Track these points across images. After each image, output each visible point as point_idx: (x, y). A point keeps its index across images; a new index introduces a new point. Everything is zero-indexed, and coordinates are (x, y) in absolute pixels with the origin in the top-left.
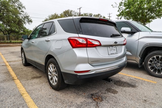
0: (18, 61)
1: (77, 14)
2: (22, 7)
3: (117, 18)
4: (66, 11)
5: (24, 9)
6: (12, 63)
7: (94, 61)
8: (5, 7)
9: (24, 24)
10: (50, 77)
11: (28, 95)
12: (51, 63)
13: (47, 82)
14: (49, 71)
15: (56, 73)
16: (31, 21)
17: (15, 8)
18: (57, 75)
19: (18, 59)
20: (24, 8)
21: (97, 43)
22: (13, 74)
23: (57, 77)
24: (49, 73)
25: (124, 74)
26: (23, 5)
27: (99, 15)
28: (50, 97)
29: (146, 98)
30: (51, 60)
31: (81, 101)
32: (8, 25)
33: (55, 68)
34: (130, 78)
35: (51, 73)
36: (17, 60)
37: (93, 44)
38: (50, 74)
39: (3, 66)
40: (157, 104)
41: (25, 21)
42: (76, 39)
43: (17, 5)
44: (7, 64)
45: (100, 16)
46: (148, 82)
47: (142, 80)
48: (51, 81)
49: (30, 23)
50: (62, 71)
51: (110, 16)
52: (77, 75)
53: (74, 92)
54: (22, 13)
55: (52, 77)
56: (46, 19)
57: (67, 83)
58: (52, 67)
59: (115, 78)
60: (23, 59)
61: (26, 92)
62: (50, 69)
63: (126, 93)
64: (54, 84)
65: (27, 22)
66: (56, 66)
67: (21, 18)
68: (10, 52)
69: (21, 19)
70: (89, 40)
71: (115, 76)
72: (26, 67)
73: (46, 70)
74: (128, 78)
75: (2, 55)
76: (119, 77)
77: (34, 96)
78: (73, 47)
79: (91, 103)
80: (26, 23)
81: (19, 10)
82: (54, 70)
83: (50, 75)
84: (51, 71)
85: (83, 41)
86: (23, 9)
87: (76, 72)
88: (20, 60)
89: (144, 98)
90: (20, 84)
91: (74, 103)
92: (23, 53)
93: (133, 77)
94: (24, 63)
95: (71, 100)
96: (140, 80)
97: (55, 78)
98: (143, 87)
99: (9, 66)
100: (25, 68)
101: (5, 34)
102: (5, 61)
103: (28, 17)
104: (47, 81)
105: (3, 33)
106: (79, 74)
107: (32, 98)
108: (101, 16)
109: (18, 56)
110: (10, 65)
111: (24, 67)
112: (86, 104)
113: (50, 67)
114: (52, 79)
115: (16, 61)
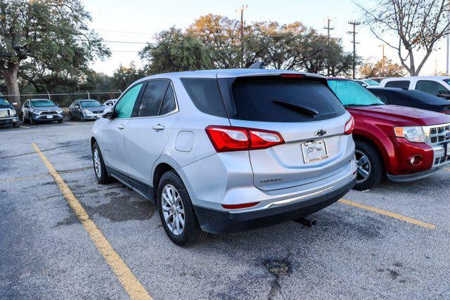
0: (82, 169)
1: (233, 25)
2: (83, 15)
3: (350, 32)
4: (202, 17)
5: (88, 20)
6: (68, 176)
7: (268, 181)
8: (40, 19)
9: (90, 62)
10: (166, 216)
11: (118, 258)
12: (168, 182)
13: (159, 226)
14: (165, 200)
15: (181, 208)
16: (107, 53)
17: (65, 20)
18: (183, 211)
19: (83, 164)
20: (88, 17)
21: (273, 138)
22: (76, 204)
23: (182, 215)
24: (164, 207)
25: (354, 204)
26: (86, 10)
27: (297, 25)
28: (168, 263)
29: (397, 268)
30: (167, 175)
31: (241, 273)
32: (48, 64)
33: (179, 197)
34: (367, 214)
35: (168, 206)
36: (81, 167)
37: (265, 142)
38: (168, 209)
39: (48, 183)
40: (421, 281)
41: (93, 54)
42: (225, 131)
43: (68, 10)
44: (59, 178)
45: (300, 28)
46: (414, 225)
47: (399, 220)
48: (169, 225)
49: (105, 56)
50: (194, 203)
51: (330, 27)
52: (228, 214)
53: (224, 252)
54: (82, 31)
55: (172, 215)
56: (147, 45)
57: (207, 231)
58: (171, 191)
59: (329, 214)
60: (96, 165)
61: (114, 252)
62: (167, 196)
63: (350, 253)
64: (176, 233)
65: (97, 56)
66: (181, 190)
67: (80, 46)
68: (59, 144)
69: (82, 50)
70: (253, 132)
71: (327, 209)
72: (106, 187)
73: (155, 197)
74: (362, 214)
75: (41, 154)
76: (339, 212)
77: (131, 259)
78: (219, 150)
79: (263, 277)
80: (94, 59)
81: (74, 23)
82: (176, 199)
83: (165, 211)
84: (170, 201)
85: (239, 135)
86: (86, 21)
87: (225, 206)
88: (89, 166)
89: (392, 268)
90: (98, 231)
91: (222, 278)
92: (96, 150)
93: (377, 211)
94: (99, 176)
95: (216, 270)
96: (392, 221)
97: (179, 219)
98: (396, 238)
99: (64, 184)
100: (105, 189)
101: (41, 88)
102: (52, 169)
103: (98, 41)
104: (160, 223)
105: (36, 87)
106: (232, 211)
107: (128, 266)
108: (304, 29)
109: (81, 156)
110: (65, 182)
111: (101, 185)
112: (251, 279)
113: (166, 192)
114: (171, 219)
115: (78, 170)
